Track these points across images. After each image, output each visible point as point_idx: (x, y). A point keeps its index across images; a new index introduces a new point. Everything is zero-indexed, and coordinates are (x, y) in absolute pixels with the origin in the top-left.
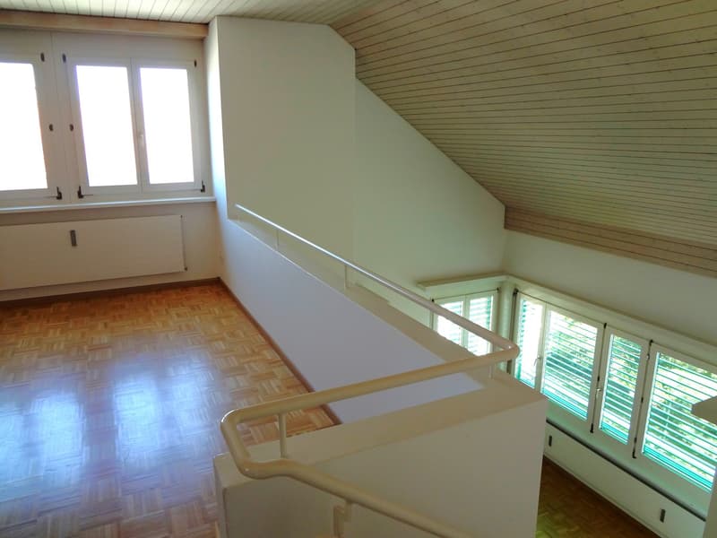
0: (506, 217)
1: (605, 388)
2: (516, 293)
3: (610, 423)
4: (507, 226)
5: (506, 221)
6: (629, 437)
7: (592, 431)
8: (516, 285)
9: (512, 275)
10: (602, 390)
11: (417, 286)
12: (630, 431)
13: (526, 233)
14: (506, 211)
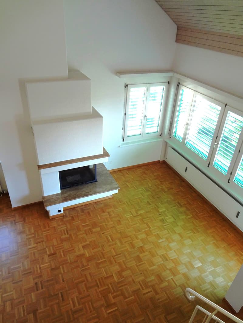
0: (177, 34)
1: (220, 143)
2: (178, 85)
3: (220, 163)
4: (178, 40)
5: (177, 37)
6: (228, 171)
7: (208, 166)
8: (179, 79)
9: (177, 73)
10: (218, 144)
11: (116, 75)
12: (229, 168)
13: (188, 44)
14: (178, 29)
